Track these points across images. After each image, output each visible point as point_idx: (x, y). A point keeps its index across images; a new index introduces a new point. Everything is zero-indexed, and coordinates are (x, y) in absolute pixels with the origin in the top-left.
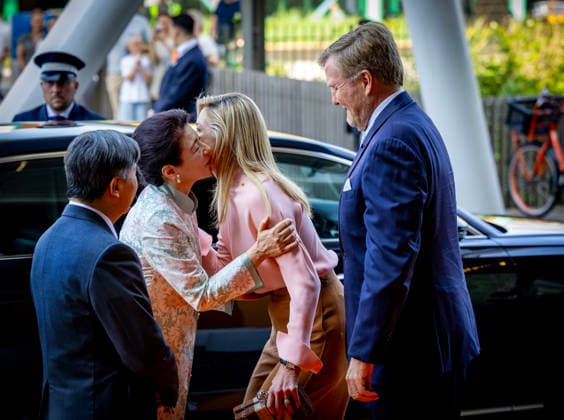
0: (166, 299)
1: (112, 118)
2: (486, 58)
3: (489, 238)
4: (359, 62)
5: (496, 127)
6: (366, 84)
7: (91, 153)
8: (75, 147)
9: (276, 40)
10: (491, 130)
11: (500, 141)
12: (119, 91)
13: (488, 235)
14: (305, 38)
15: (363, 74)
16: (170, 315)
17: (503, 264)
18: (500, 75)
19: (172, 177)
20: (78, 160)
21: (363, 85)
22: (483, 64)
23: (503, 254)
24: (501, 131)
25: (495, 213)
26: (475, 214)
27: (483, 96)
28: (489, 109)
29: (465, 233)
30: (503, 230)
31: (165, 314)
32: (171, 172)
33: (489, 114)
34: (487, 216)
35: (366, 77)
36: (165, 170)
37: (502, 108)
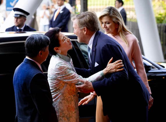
0: (68, 92)
1: (38, 30)
2: (158, 11)
3: (159, 70)
4: (84, 24)
5: (162, 33)
6: (85, 31)
7: (33, 42)
8: (28, 40)
9: (91, 5)
10: (160, 34)
11: (163, 38)
12: (40, 21)
13: (159, 69)
14: (100, 5)
15: (85, 28)
16: (71, 97)
17: (164, 78)
18: (163, 17)
19: (58, 51)
20: (29, 45)
21: (84, 31)
22: (157, 13)
23: (164, 75)
24: (163, 35)
25: (161, 61)
26: (155, 62)
27: (157, 23)
28: (159, 28)
29: (152, 68)
30: (164, 67)
31: (69, 97)
32: (57, 49)
33: (159, 29)
34: (158, 62)
35: (85, 29)
36: (55, 49)
37: (163, 27)
